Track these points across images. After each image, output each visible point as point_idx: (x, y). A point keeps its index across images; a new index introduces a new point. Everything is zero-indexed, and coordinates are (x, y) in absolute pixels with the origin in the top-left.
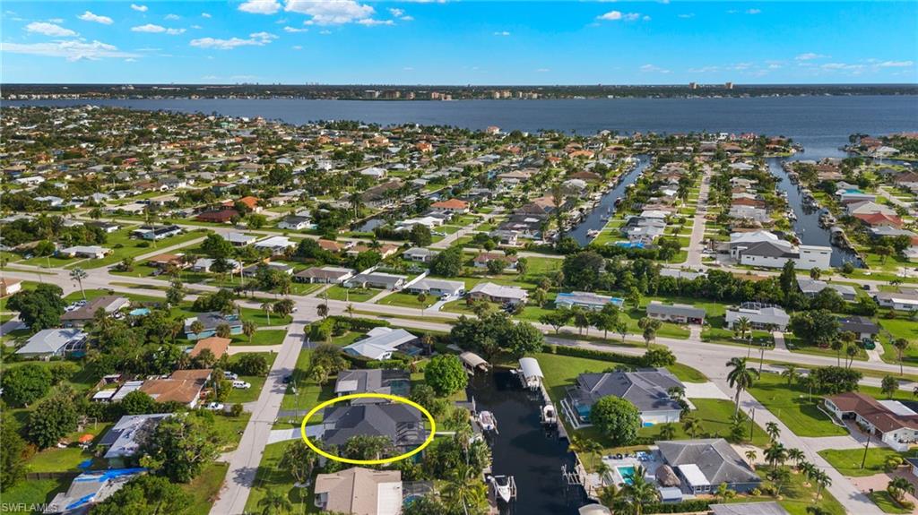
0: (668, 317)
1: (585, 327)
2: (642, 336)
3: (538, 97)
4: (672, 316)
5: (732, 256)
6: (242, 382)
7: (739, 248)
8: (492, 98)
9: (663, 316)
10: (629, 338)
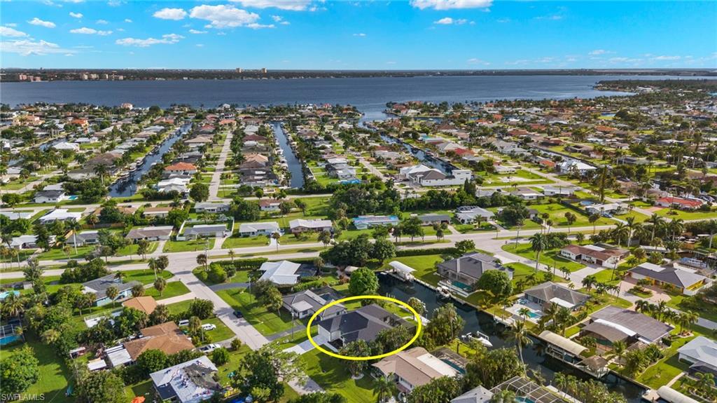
0: (430, 223)
1: (400, 236)
2: (436, 237)
3: (124, 79)
4: (432, 222)
5: (414, 182)
6: (209, 325)
7: (419, 176)
8: (81, 80)
9: (427, 222)
10: (427, 238)
